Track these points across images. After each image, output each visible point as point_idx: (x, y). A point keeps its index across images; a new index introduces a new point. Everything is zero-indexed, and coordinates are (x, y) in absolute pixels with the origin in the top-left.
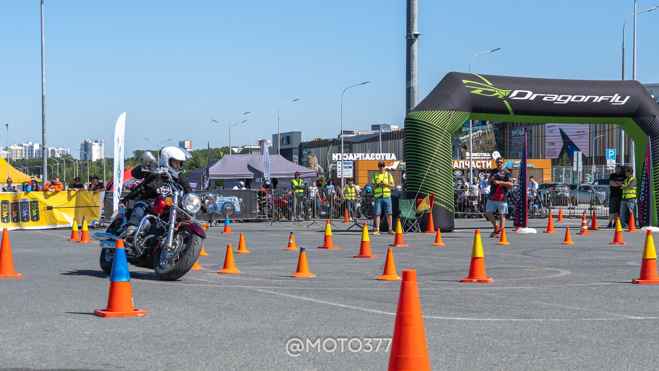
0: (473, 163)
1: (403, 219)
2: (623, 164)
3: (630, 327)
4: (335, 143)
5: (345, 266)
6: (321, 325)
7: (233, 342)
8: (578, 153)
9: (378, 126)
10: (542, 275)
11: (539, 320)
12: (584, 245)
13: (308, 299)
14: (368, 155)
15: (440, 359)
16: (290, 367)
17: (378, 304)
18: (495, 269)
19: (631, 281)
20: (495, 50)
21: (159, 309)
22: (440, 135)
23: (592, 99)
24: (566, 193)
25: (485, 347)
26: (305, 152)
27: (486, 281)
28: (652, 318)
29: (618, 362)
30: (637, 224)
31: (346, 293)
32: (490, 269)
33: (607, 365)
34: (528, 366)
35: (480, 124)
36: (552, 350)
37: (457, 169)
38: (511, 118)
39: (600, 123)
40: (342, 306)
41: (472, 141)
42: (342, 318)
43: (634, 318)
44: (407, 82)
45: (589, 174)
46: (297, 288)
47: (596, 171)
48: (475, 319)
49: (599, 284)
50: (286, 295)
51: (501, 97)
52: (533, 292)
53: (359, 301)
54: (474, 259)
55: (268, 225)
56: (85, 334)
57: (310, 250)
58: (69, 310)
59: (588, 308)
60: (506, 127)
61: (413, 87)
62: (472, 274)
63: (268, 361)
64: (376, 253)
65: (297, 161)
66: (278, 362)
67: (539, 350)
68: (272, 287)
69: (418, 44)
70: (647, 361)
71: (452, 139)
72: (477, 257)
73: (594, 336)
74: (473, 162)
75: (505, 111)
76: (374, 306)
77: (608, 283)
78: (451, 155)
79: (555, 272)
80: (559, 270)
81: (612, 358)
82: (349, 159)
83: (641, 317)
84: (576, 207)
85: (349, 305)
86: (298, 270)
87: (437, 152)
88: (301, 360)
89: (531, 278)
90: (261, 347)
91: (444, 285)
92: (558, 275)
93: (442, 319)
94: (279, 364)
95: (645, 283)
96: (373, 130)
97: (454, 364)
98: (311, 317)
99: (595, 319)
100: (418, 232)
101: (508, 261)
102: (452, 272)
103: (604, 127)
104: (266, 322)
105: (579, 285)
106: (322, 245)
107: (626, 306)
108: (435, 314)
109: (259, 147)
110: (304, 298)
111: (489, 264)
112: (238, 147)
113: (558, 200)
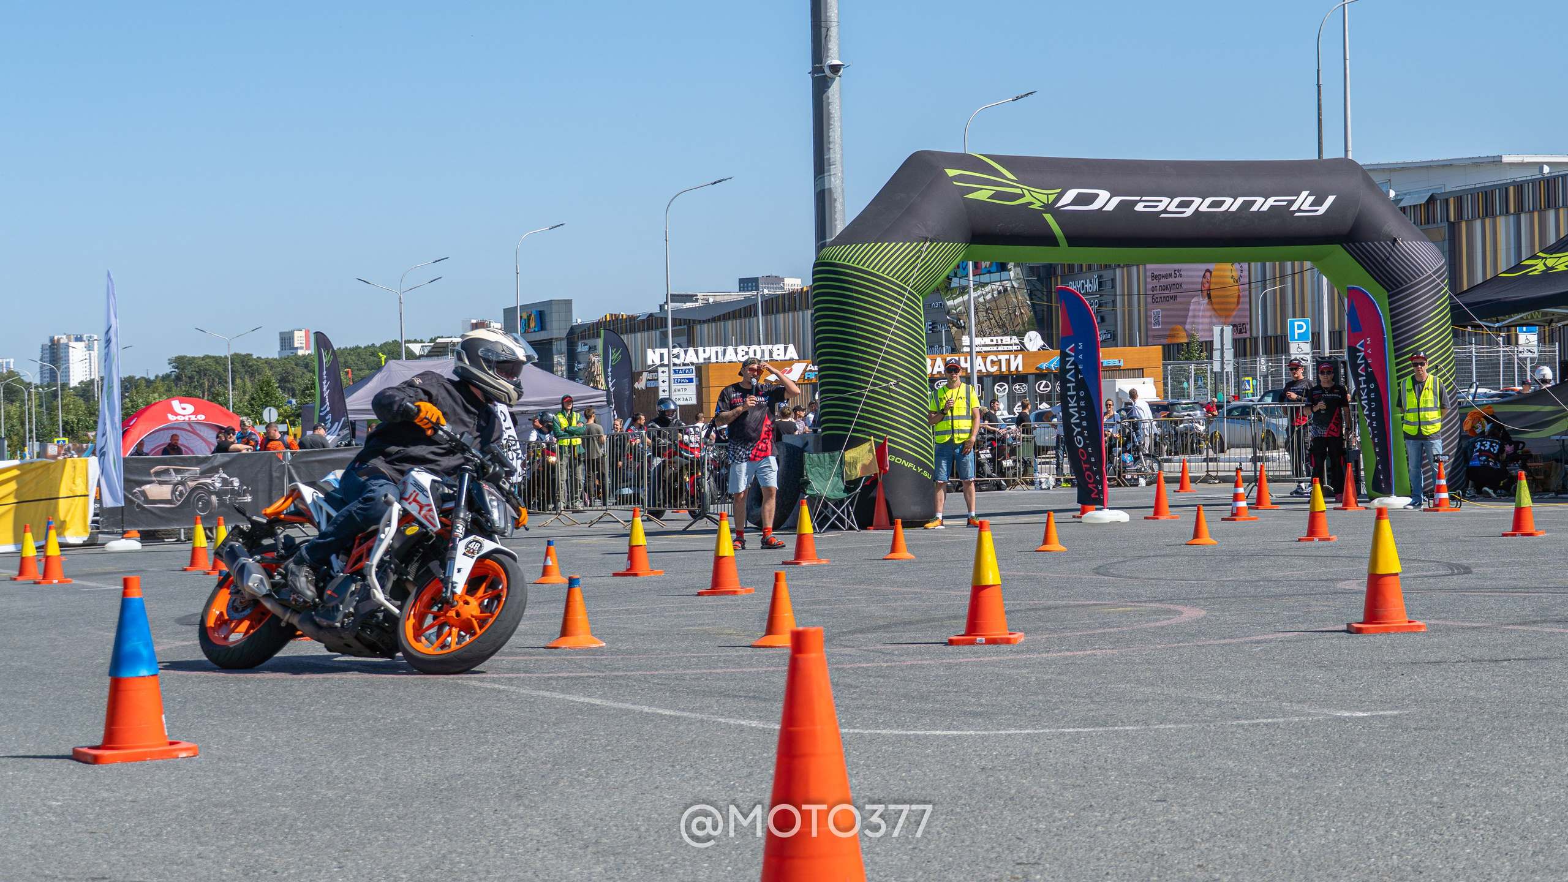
0: (979, 360)
1: (813, 501)
3: (1337, 736)
4: (652, 324)
5: (677, 617)
6: (617, 761)
7: (405, 812)
8: (1222, 330)
9: (756, 280)
10: (1139, 621)
11: (1127, 728)
12: (1240, 545)
13: (587, 700)
14: (730, 350)
16: (538, 864)
17: (753, 704)
18: (1030, 610)
19: (1345, 627)
20: (1022, 97)
21: (230, 739)
22: (896, 299)
23: (1248, 204)
24: (1197, 425)
25: (1000, 798)
26: (581, 348)
27: (1008, 641)
28: (1389, 713)
29: (1307, 821)
30: (1362, 492)
31: (677, 682)
32: (1018, 611)
33: (1280, 827)
34: (1098, 838)
35: (994, 269)
36: (1155, 797)
38: (1063, 254)
39: (1273, 260)
40: (667, 712)
41: (976, 309)
42: (667, 742)
43: (1347, 714)
44: (815, 177)
45: (1250, 379)
46: (561, 675)
47: (1268, 370)
48: (979, 732)
49: (1271, 637)
50: (534, 693)
51: (1036, 206)
52: (1116, 663)
53: (707, 701)
54: (978, 589)
56: (50, 807)
57: (594, 580)
58: (12, 749)
59: (1242, 695)
60: (1055, 274)
61: (830, 189)
62: (974, 625)
63: (488, 853)
64: (751, 584)
65: (564, 368)
66: (512, 853)
67: (1125, 800)
68: (502, 675)
69: (840, 89)
70: (1373, 816)
71: (927, 307)
72: (984, 584)
73: (1254, 762)
74: (979, 358)
75: (1049, 240)
76: (743, 710)
77: (1291, 634)
78: (924, 345)
79: (1169, 611)
80: (1179, 608)
81: (1293, 812)
82: (687, 362)
83: (1364, 711)
84: (1221, 456)
85: (683, 710)
86: (565, 632)
87: (891, 340)
88: (565, 846)
89: (1112, 630)
90: (471, 820)
91: (908, 654)
92: (1175, 620)
93: (902, 735)
94: (514, 859)
95: (1377, 631)
96: (744, 291)
97: (925, 841)
98: (594, 742)
99: (1258, 721)
100: (851, 528)
101: (1061, 592)
102: (928, 621)
103: (1282, 268)
104: (486, 759)
105: (1223, 642)
106: (622, 568)
107: (1331, 687)
108: (886, 725)
110: (576, 699)
111: (1014, 600)
112: (422, 342)
113: (1179, 441)
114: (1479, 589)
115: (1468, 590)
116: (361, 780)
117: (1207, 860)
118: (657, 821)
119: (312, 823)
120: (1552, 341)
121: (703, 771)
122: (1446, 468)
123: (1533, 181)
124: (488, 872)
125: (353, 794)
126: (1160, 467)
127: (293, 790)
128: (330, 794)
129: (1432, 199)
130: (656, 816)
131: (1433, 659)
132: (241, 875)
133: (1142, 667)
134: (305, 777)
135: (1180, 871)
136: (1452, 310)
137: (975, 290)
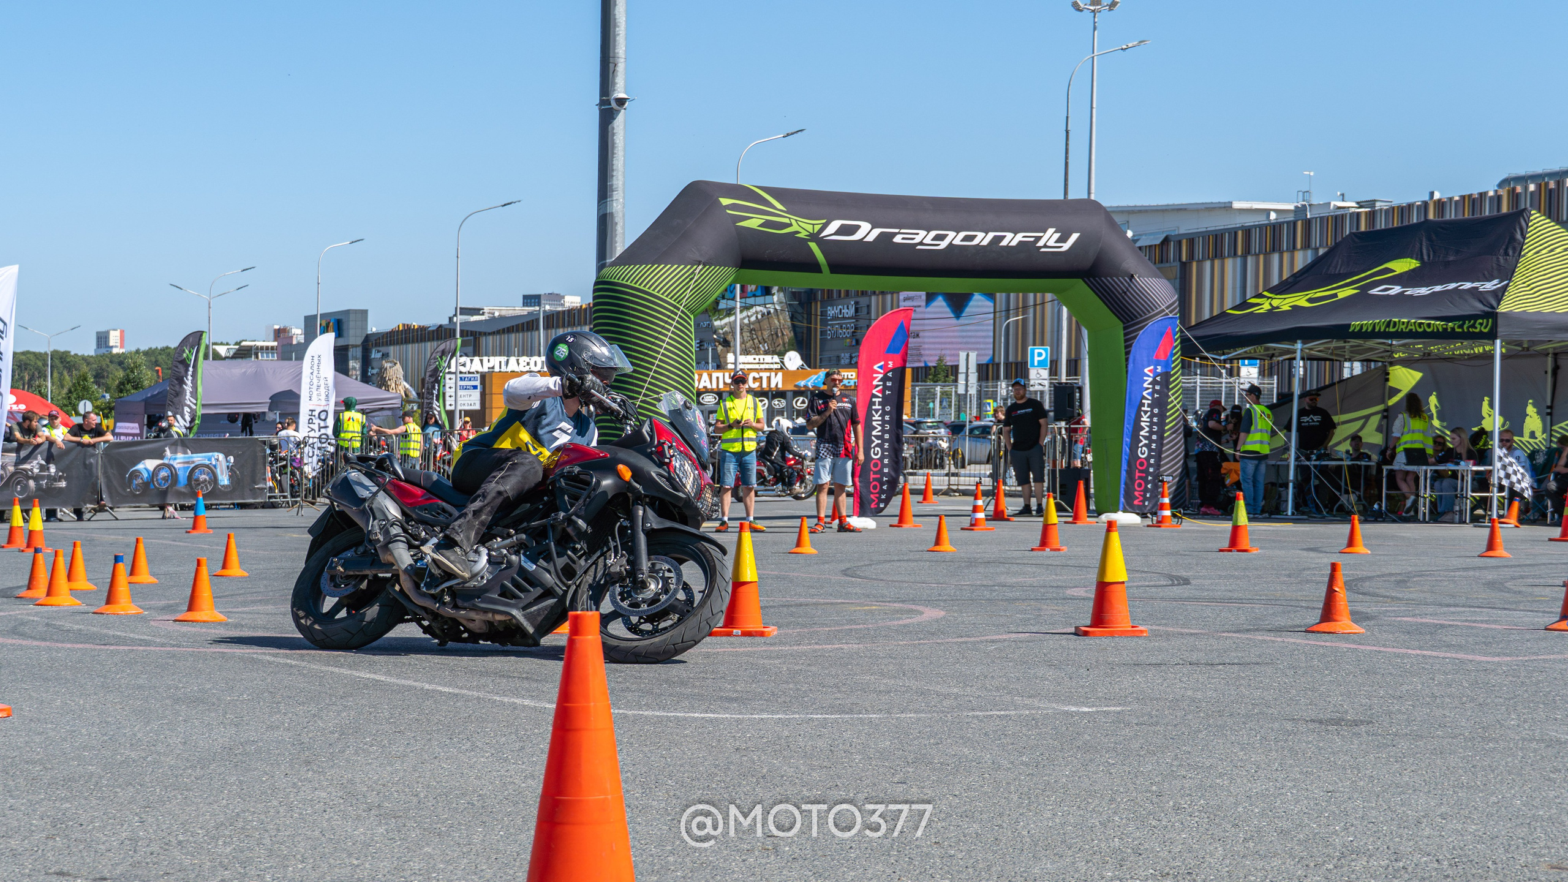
2: (1064, 379)
3: (1064, 728)
4: (442, 333)
6: (399, 732)
7: (202, 773)
8: (968, 355)
9: (538, 297)
10: (883, 619)
11: (871, 716)
12: (977, 553)
13: (372, 676)
14: (513, 360)
15: (655, 803)
17: (526, 684)
18: (783, 606)
19: (1073, 630)
20: (792, 134)
21: (42, 702)
22: (669, 317)
23: (999, 239)
24: (941, 442)
26: (375, 355)
27: (762, 634)
28: (1113, 709)
30: (1091, 508)
32: (771, 607)
33: (1010, 810)
35: (759, 293)
36: (896, 780)
37: (707, 391)
38: (825, 280)
39: (1017, 291)
41: (741, 330)
42: (445, 717)
43: (1074, 709)
44: (599, 202)
47: (1008, 394)
48: (734, 716)
49: (1004, 637)
50: (324, 669)
51: (802, 235)
52: (861, 657)
53: (483, 681)
54: (738, 586)
55: (290, 514)
59: (977, 689)
60: (815, 299)
61: (612, 214)
62: (732, 618)
63: (278, 812)
65: (358, 373)
66: (301, 814)
67: (868, 781)
68: (294, 652)
69: (625, 121)
71: (697, 325)
72: (742, 580)
73: (987, 750)
75: (813, 267)
76: (517, 690)
77: (1023, 635)
78: (692, 360)
79: (911, 611)
80: (920, 608)
81: (1023, 796)
82: (471, 371)
83: (1089, 707)
84: (962, 471)
85: (461, 688)
87: (663, 355)
88: (350, 808)
89: (858, 627)
90: (264, 782)
92: (917, 619)
93: (663, 716)
95: (1102, 634)
96: (527, 306)
98: (378, 715)
99: (991, 713)
101: (812, 591)
103: (1025, 300)
104: (278, 727)
105: (960, 640)
107: (1059, 684)
108: (648, 706)
109: (275, 344)
110: (362, 675)
111: (768, 597)
112: (227, 344)
113: (924, 456)
114: (1197, 599)
115: (1188, 599)
116: (162, 743)
117: (943, 838)
118: (435, 788)
119: (116, 781)
120: (1271, 375)
121: (479, 743)
122: (1169, 488)
123: (1260, 227)
124: (278, 830)
125: (154, 756)
126: (906, 480)
127: (99, 750)
128: (133, 755)
129: (1166, 241)
130: (435, 784)
131: (1154, 662)
132: (49, 827)
133: (886, 661)
134: (110, 739)
135: (917, 847)
136: (1181, 342)
137: (741, 311)
